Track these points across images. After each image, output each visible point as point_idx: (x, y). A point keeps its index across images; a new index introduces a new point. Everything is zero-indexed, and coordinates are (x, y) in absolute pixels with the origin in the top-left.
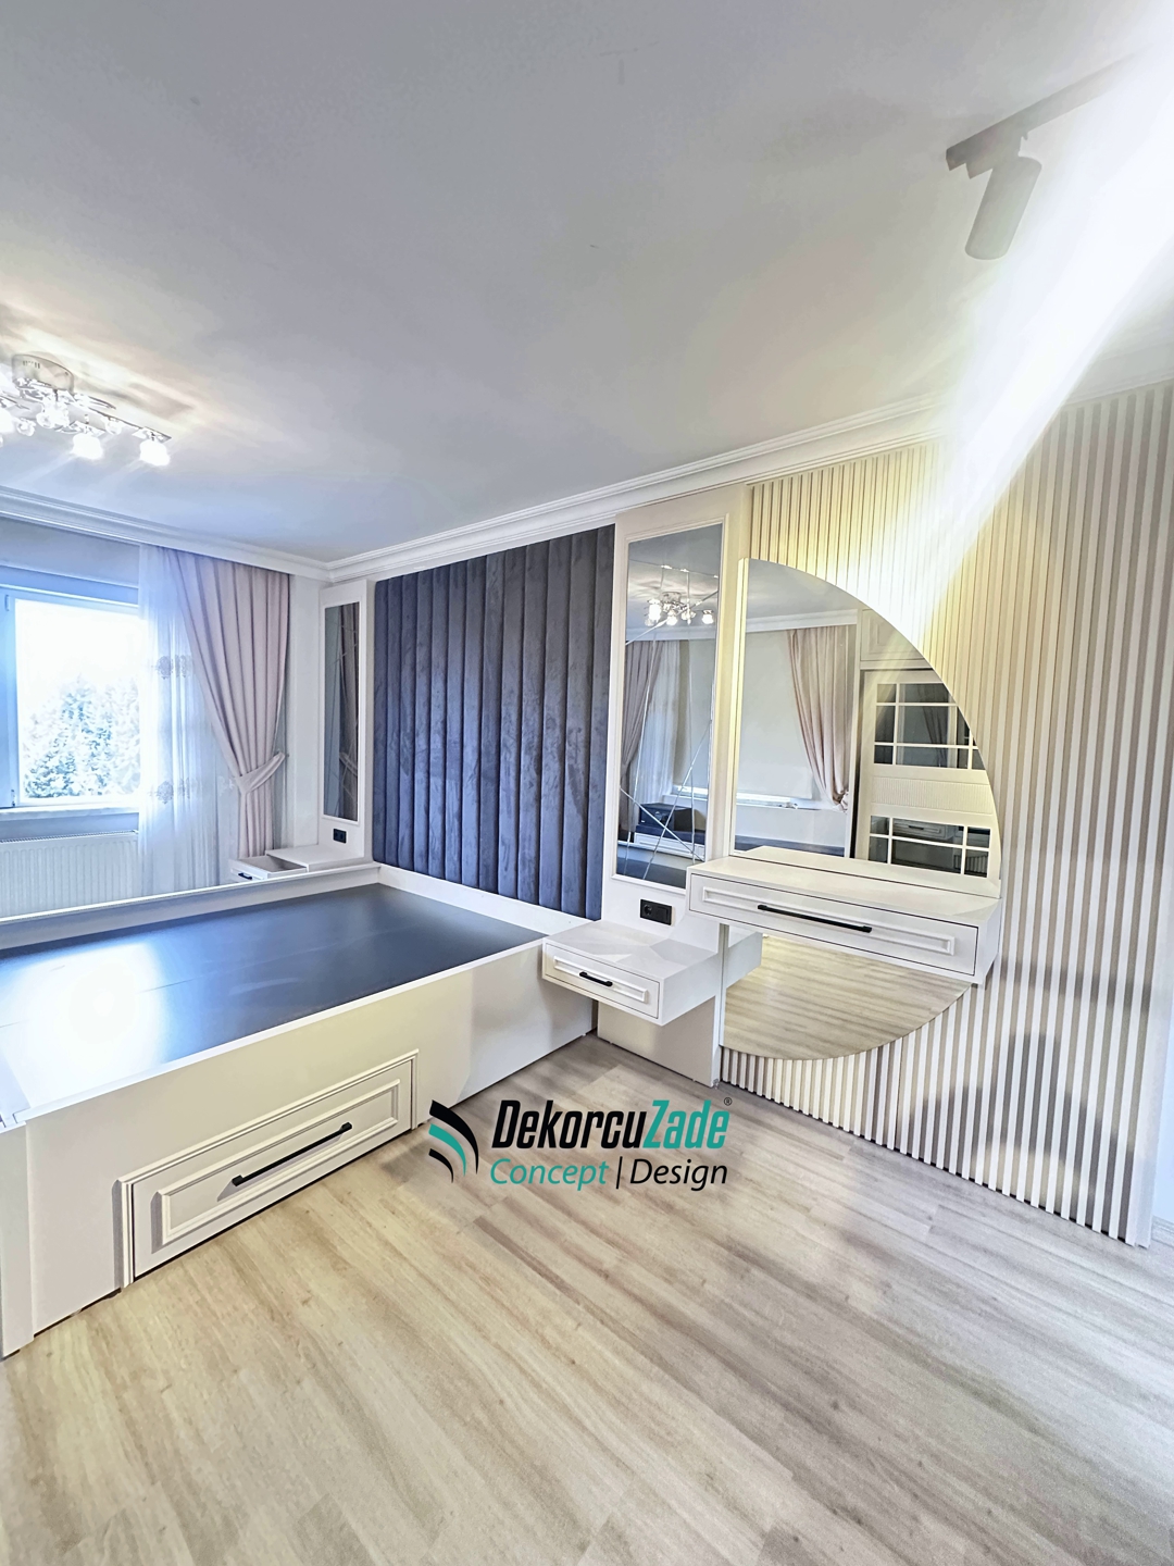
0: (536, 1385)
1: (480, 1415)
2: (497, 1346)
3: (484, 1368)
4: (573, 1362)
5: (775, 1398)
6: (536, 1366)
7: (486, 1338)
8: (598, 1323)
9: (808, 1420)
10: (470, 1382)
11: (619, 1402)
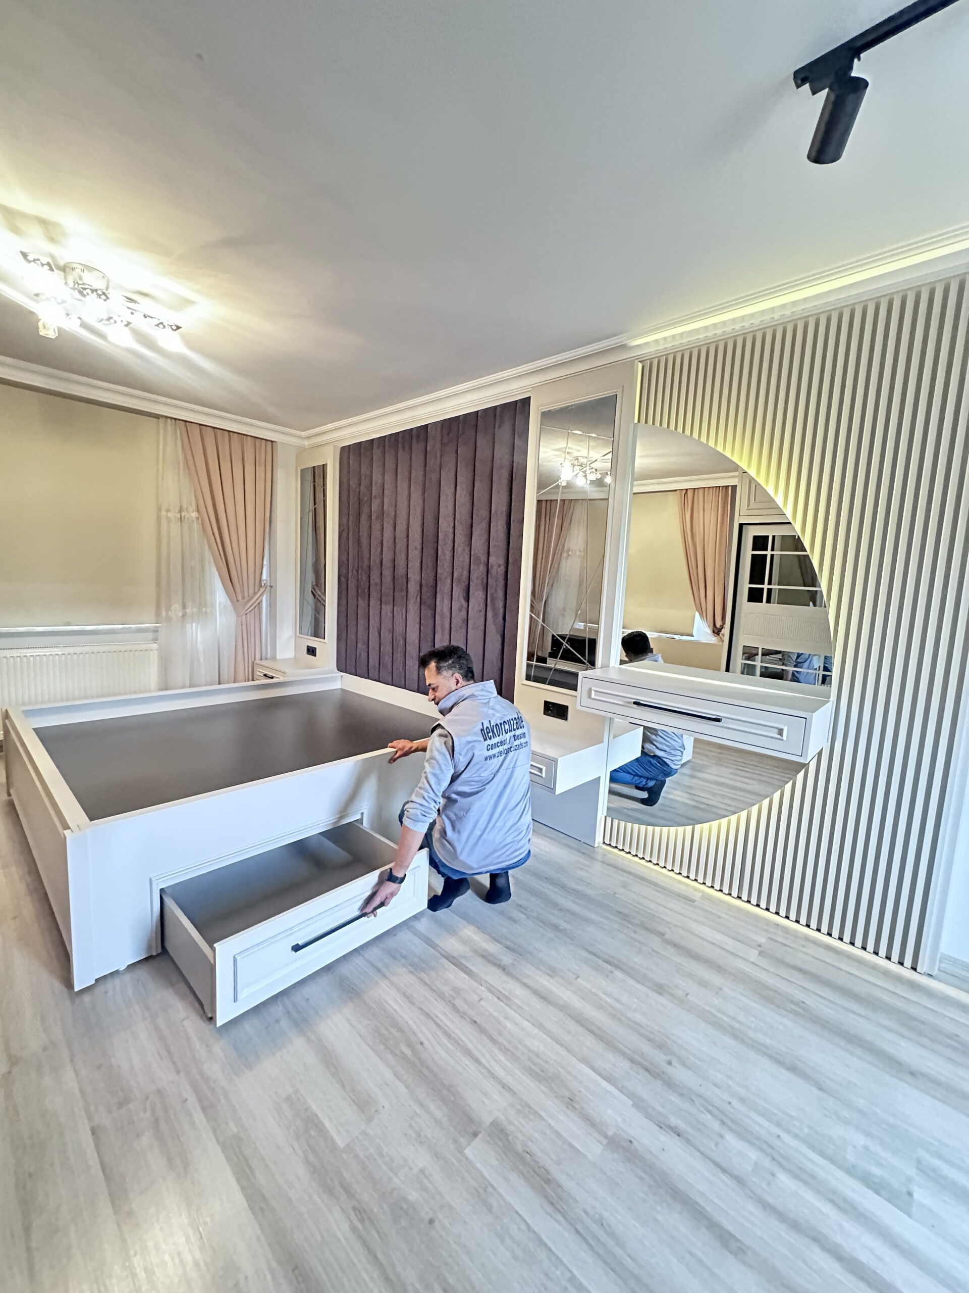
0: (448, 1036)
1: (407, 1051)
2: (421, 1009)
3: (411, 1023)
4: (476, 1022)
5: (624, 1054)
6: (448, 1023)
7: (413, 1004)
8: (496, 999)
9: (647, 1070)
10: (400, 1030)
11: (508, 1050)
